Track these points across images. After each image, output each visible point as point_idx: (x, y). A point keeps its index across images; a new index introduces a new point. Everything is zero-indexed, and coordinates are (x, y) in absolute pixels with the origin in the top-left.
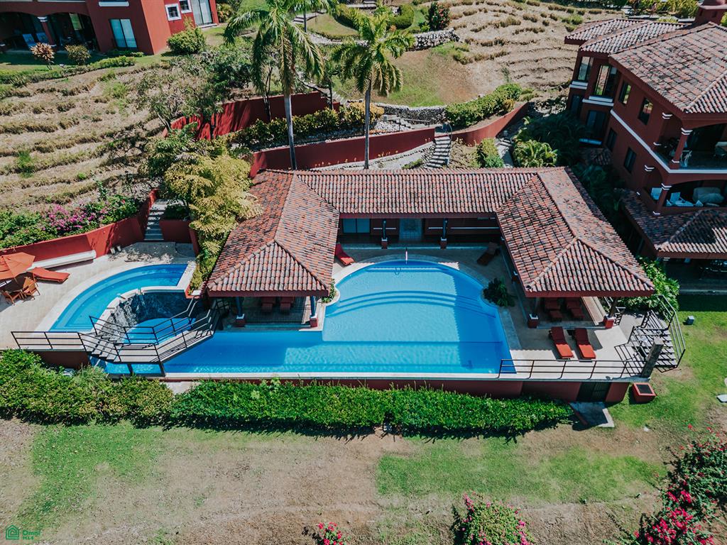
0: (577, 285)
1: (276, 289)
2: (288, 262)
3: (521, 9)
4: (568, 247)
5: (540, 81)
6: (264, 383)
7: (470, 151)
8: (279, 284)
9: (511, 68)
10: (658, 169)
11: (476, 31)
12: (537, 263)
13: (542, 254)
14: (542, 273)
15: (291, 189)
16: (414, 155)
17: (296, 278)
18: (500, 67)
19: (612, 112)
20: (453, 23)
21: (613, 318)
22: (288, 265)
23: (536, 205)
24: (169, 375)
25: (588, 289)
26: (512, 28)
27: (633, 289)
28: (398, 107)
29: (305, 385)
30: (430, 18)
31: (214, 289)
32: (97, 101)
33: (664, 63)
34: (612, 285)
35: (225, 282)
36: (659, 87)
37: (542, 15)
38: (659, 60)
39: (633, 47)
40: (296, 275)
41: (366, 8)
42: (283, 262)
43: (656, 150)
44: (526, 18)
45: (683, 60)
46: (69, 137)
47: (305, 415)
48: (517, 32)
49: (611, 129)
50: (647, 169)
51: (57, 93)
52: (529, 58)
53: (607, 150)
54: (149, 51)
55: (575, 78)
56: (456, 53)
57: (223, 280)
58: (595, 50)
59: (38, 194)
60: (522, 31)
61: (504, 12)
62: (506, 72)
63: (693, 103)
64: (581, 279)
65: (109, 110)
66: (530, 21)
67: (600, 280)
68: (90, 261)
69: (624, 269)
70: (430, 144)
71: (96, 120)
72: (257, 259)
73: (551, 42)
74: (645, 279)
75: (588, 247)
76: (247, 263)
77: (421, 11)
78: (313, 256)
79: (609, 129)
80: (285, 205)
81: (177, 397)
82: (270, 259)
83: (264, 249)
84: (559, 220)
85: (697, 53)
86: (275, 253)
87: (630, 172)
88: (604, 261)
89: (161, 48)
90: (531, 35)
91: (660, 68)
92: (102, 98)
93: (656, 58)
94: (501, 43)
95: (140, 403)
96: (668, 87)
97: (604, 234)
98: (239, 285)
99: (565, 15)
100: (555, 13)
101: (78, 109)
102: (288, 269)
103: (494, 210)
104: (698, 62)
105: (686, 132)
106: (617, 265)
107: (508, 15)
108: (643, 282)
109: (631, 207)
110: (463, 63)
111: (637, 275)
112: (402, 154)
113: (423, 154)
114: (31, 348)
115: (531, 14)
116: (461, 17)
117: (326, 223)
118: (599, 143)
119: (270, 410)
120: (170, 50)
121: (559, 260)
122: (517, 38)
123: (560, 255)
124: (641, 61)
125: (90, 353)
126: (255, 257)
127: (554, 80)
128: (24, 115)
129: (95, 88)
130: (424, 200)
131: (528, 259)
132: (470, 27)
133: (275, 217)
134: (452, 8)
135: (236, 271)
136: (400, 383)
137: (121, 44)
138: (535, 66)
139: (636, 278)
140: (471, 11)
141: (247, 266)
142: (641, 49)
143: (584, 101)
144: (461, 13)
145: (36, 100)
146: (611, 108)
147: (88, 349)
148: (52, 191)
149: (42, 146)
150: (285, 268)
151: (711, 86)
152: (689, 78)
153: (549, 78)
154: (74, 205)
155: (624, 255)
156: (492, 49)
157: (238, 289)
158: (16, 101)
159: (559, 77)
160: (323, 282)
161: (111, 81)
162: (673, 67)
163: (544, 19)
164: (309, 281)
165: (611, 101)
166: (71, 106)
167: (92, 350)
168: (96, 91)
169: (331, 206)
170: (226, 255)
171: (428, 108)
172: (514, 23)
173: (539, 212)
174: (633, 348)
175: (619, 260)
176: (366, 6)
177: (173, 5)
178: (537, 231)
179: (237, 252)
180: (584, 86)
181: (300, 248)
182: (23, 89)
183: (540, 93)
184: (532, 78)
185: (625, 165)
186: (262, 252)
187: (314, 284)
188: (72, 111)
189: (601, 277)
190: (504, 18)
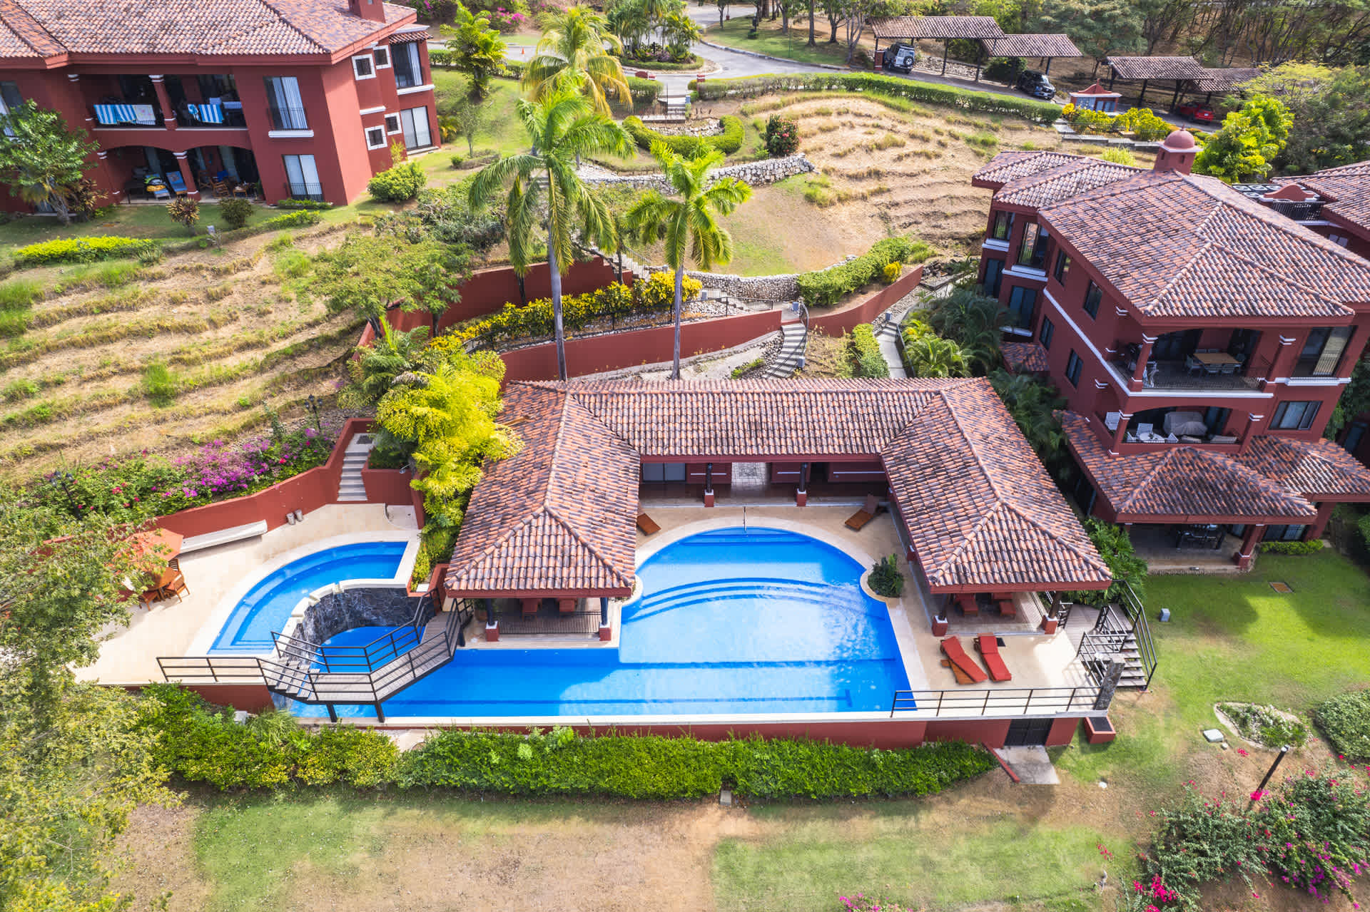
0: (1003, 574)
1: (550, 586)
2: (567, 543)
3: (905, 123)
4: (989, 515)
5: (938, 232)
6: (536, 733)
7: (838, 346)
8: (554, 579)
9: (892, 212)
10: (1112, 388)
11: (838, 156)
12: (945, 542)
13: (951, 525)
14: (953, 557)
15: (564, 419)
16: (750, 353)
17: (579, 569)
18: (875, 211)
19: (1046, 292)
20: (805, 144)
21: (1055, 619)
22: (567, 547)
23: (940, 446)
24: (390, 721)
25: (1020, 580)
26: (894, 152)
27: (1082, 579)
28: (723, 276)
29: (598, 735)
30: (768, 138)
31: (455, 587)
32: (264, 283)
33: (1115, 231)
34: (1052, 574)
35: (472, 575)
36: (1109, 271)
37: (937, 132)
38: (1109, 226)
39: (1070, 202)
40: (580, 564)
41: (669, 122)
42: (560, 543)
43: (1109, 358)
44: (913, 137)
45: (1142, 230)
46: (224, 342)
47: (602, 784)
48: (900, 158)
49: (1045, 317)
50: (1098, 385)
51: (205, 273)
52: (920, 196)
53: (1041, 347)
54: (341, 201)
55: (991, 233)
56: (810, 191)
57: (468, 572)
58: (1016, 202)
59: (178, 433)
60: (908, 156)
61: (878, 126)
62: (885, 218)
63: (1156, 301)
64: (1008, 565)
65: (283, 296)
66: (918, 141)
67: (1036, 567)
68: (256, 538)
69: (1069, 550)
70: (774, 336)
71: (262, 314)
72: (519, 539)
73: (952, 173)
74: (1098, 564)
75: (1018, 515)
76: (505, 544)
77: (755, 126)
78: (604, 531)
79: (1041, 318)
80: (558, 447)
81: (405, 756)
82: (539, 538)
83: (530, 523)
84: (974, 472)
85: (1160, 220)
86: (547, 528)
87: (1075, 386)
88: (1041, 537)
89: (358, 193)
90: (922, 164)
91: (1109, 240)
92: (271, 277)
93: (1103, 222)
94: (876, 174)
95: (350, 766)
96: (1122, 272)
97: (1040, 491)
98: (493, 581)
99: (969, 132)
100: (957, 130)
101: (235, 295)
102: (567, 554)
103: (879, 450)
104: (1161, 234)
105: (1150, 340)
106: (1060, 543)
107: (885, 132)
108: (1095, 568)
109: (1079, 441)
110: (820, 205)
111: (1088, 557)
112: (731, 350)
113: (764, 350)
114: (186, 681)
115: (920, 132)
116: (814, 134)
117: (621, 473)
118: (1029, 334)
119: (548, 777)
120: (371, 197)
121: (976, 536)
122: (899, 168)
123: (978, 527)
124: (1083, 226)
125: (271, 688)
126: (515, 535)
127: (958, 230)
128: (157, 308)
129: (260, 264)
130: (771, 434)
131: (931, 534)
132: (829, 150)
133: (540, 466)
134: (801, 122)
135: (488, 560)
136: (744, 732)
137: (298, 191)
138: (929, 210)
139: (1086, 562)
140: (831, 126)
141: (504, 549)
142: (1082, 206)
143: (1004, 271)
144: (815, 129)
145: (171, 286)
146: (1043, 284)
147: (271, 683)
148: (202, 429)
149: (185, 357)
150: (563, 552)
151: (1179, 275)
152: (1149, 260)
153: (952, 226)
154: (234, 449)
155: (1069, 526)
156: (864, 183)
157: (492, 587)
158: (143, 288)
159: (966, 225)
160: (624, 575)
161: (286, 250)
162: (1127, 239)
163: (940, 138)
164: (601, 574)
165: (1043, 273)
166: (226, 292)
167: (275, 683)
168: (263, 267)
169: (626, 445)
170: (470, 531)
171: (770, 277)
172: (896, 145)
173: (945, 456)
174: (1084, 663)
175: (1060, 532)
176: (669, 118)
177: (377, 128)
178: (945, 488)
179: (486, 525)
180: (1003, 246)
181: (582, 520)
182: (156, 269)
183: (938, 251)
184: (924, 228)
185: (1067, 374)
186: (526, 527)
187: (608, 578)
188: (226, 302)
189: (1038, 561)
190: (880, 136)
